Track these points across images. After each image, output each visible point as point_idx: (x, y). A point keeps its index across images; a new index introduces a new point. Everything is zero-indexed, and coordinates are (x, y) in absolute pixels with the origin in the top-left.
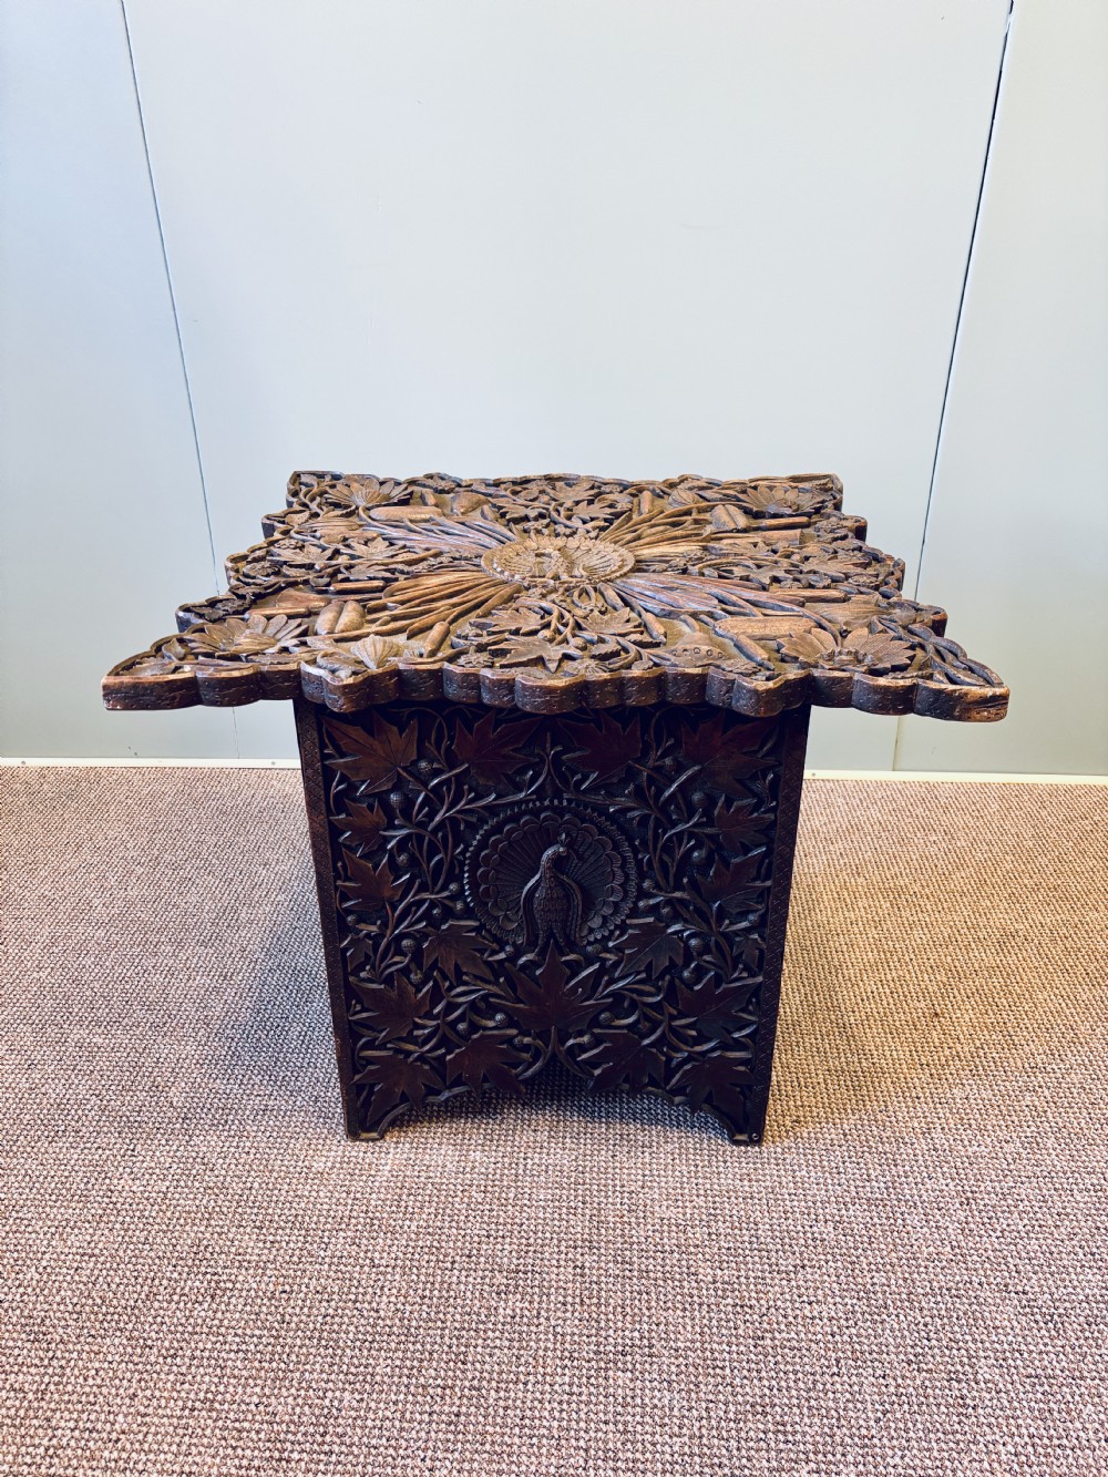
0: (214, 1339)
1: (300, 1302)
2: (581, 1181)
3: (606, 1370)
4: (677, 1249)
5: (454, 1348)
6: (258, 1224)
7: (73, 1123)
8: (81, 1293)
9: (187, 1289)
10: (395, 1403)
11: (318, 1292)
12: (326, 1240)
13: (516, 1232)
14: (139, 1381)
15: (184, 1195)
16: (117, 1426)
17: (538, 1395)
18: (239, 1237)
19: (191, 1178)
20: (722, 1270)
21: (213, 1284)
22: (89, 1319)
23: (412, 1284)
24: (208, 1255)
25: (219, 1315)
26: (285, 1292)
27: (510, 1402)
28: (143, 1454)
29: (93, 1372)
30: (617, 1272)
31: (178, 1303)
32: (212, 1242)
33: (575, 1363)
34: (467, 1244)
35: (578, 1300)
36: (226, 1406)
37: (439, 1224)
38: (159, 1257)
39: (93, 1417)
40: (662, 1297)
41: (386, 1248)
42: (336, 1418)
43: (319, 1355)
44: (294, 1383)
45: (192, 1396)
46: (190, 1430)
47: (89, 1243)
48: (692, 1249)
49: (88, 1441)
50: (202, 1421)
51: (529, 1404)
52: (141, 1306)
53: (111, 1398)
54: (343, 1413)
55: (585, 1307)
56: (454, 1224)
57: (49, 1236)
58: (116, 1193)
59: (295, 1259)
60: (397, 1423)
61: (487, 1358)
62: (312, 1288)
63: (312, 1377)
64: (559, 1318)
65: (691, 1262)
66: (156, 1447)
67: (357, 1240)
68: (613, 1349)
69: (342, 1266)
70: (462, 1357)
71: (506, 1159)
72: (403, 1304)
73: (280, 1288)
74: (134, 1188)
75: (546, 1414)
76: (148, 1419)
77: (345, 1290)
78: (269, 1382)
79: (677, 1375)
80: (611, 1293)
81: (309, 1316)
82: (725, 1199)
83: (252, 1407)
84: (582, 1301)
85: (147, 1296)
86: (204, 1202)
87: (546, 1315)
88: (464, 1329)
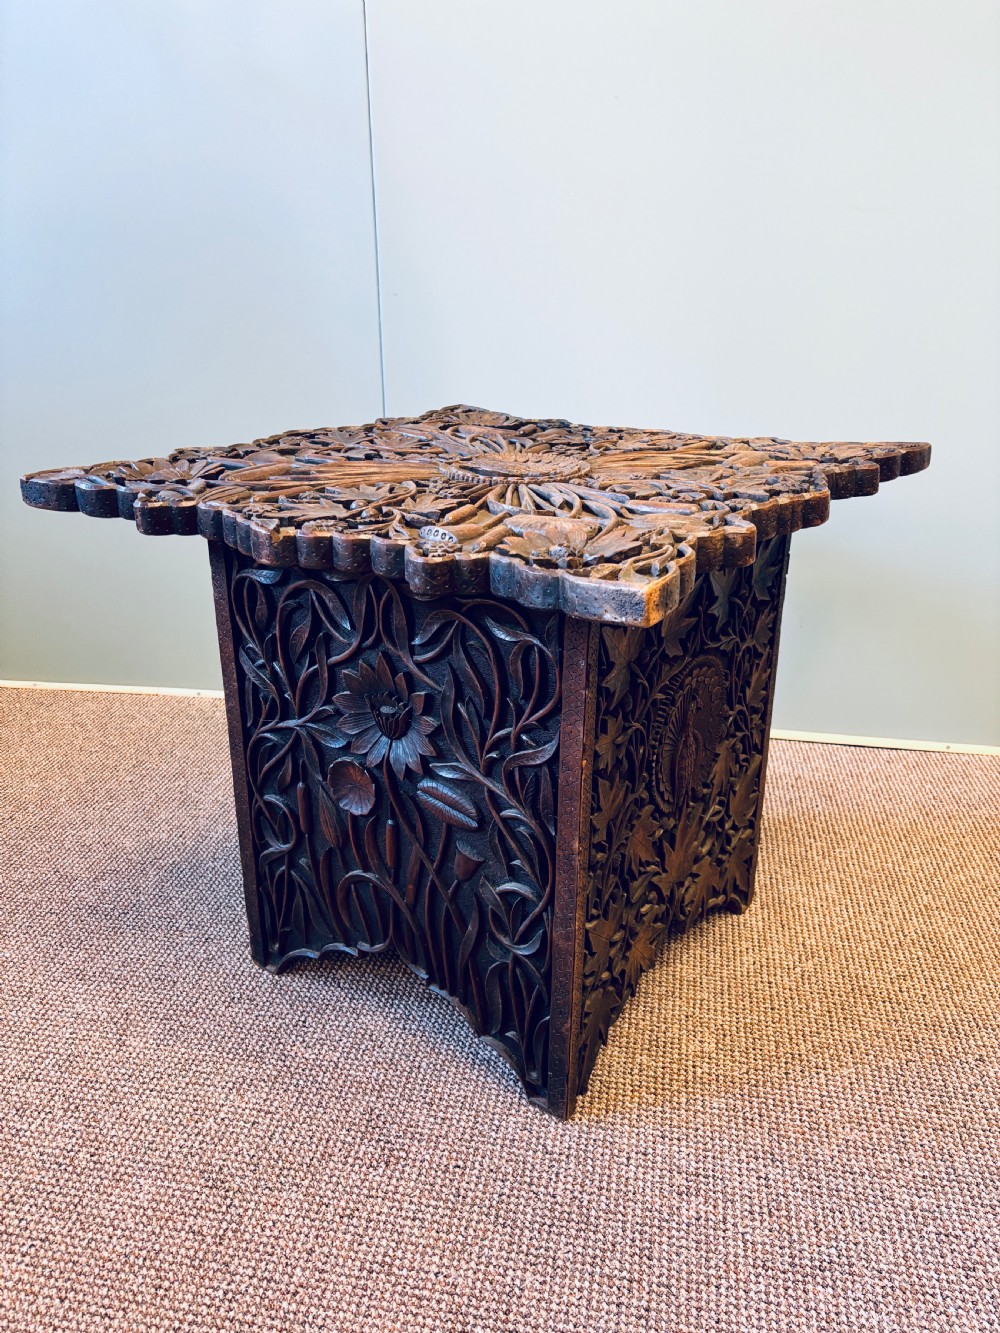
0: (390, 1204)
1: (474, 1178)
2: (755, 1094)
3: (804, 1283)
4: (867, 1172)
5: (637, 1242)
6: (428, 1100)
7: (248, 992)
8: (258, 1147)
9: (361, 1154)
10: (580, 1290)
11: (492, 1170)
12: (496, 1122)
13: (692, 1136)
14: (317, 1237)
15: (354, 1067)
16: (295, 1279)
17: (732, 1300)
18: (410, 1110)
19: (361, 1052)
20: (920, 1197)
21: (386, 1151)
22: (266, 1171)
23: (588, 1174)
24: (381, 1124)
25: (394, 1181)
26: (459, 1167)
27: (703, 1303)
28: (321, 1309)
29: (271, 1223)
30: (805, 1187)
31: (353, 1165)
32: (384, 1112)
33: (770, 1272)
34: (642, 1142)
35: (765, 1210)
36: (405, 1272)
37: (611, 1120)
38: (332, 1120)
39: (271, 1267)
40: (856, 1217)
41: (559, 1137)
42: (519, 1297)
43: (498, 1232)
44: (473, 1256)
45: (370, 1257)
46: (369, 1292)
47: (265, 1100)
48: (884, 1173)
49: (266, 1290)
50: (381, 1284)
51: (723, 1307)
52: (317, 1164)
53: (288, 1251)
54: (526, 1292)
55: (775, 1218)
56: (626, 1121)
57: (226, 1090)
58: (290, 1059)
59: (467, 1136)
60: (583, 1310)
61: (674, 1257)
62: (485, 1166)
63: (491, 1253)
64: (747, 1226)
65: (885, 1186)
66: (335, 1304)
67: (528, 1126)
68: (809, 1263)
69: (514, 1149)
70: (647, 1252)
71: (674, 1066)
72: (580, 1193)
73: (454, 1163)
74: (307, 1056)
75: (743, 1320)
76: (326, 1276)
77: (520, 1172)
78: (447, 1253)
79: (883, 1297)
80: (801, 1207)
81: (484, 1193)
82: (914, 1128)
83: (432, 1276)
84: (770, 1211)
85: (322, 1155)
86: (374, 1075)
87: (732, 1221)
88: (646, 1224)
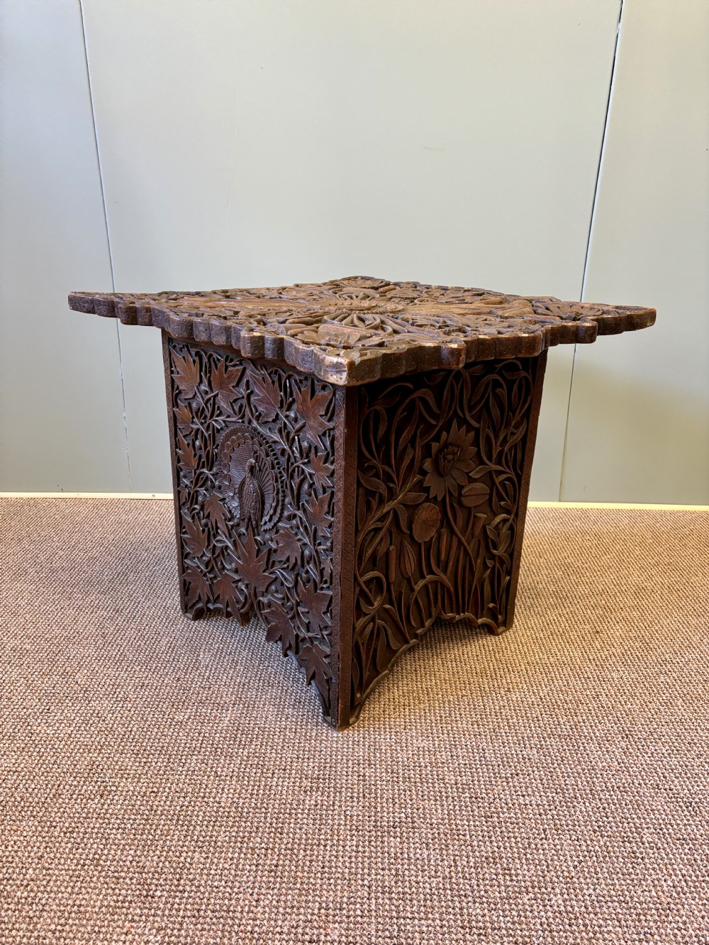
0: (101, 821)
1: (164, 798)
3: (382, 837)
4: (429, 765)
5: (274, 825)
6: (135, 752)
8: (7, 794)
9: (83, 792)
10: (232, 859)
11: (177, 792)
12: (183, 761)
13: (317, 755)
14: (46, 848)
15: (83, 736)
16: (28, 876)
17: (334, 853)
18: (122, 759)
19: (89, 725)
20: (461, 777)
21: (102, 788)
22: (11, 810)
23: (244, 786)
24: (99, 771)
25: (106, 806)
26: (154, 792)
27: (314, 857)
28: (46, 893)
29: (12, 843)
30: (388, 778)
31: (76, 799)
32: (102, 763)
33: (360, 833)
34: (283, 763)
35: (361, 795)
36: (108, 863)
37: (263, 751)
38: (64, 772)
39: (10, 871)
40: (420, 793)
41: (226, 765)
42: (189, 869)
43: (177, 830)
44: (159, 847)
45: (84, 857)
46: (81, 878)
47: (14, 764)
48: (440, 765)
49: (6, 886)
50: (91, 872)
51: (327, 858)
52: (50, 801)
53: (24, 858)
54: (194, 865)
55: (367, 799)
56: (274, 751)
58: (35, 735)
59: (161, 772)
60: (233, 872)
61: (298, 831)
62: (173, 790)
63: (171, 843)
64: (348, 806)
65: (440, 772)
66: (56, 889)
67: (205, 761)
68: (386, 824)
69: (194, 776)
70: (279, 830)
72: (238, 799)
73: (150, 790)
74: (48, 732)
75: (340, 864)
76: (51, 872)
77: (197, 790)
78: (140, 847)
79: (432, 840)
80: (385, 791)
81: (170, 807)
83: (128, 863)
84: (364, 795)
85: (54, 795)
86: (98, 739)
87: (339, 804)
88: (281, 813)
